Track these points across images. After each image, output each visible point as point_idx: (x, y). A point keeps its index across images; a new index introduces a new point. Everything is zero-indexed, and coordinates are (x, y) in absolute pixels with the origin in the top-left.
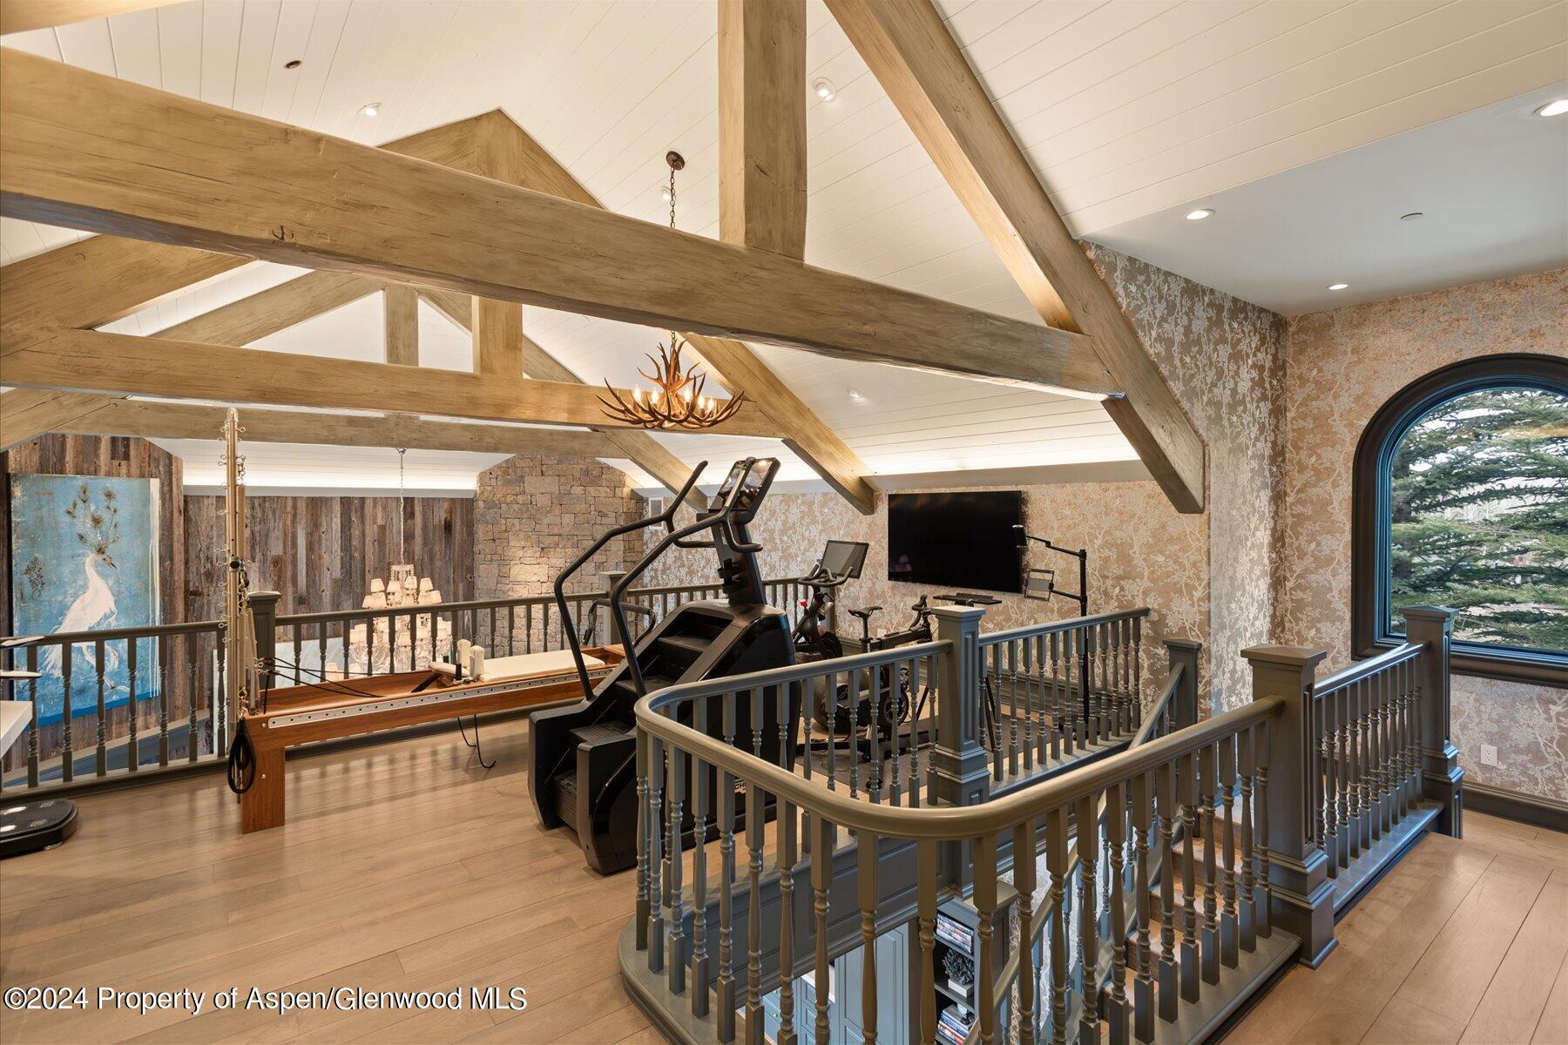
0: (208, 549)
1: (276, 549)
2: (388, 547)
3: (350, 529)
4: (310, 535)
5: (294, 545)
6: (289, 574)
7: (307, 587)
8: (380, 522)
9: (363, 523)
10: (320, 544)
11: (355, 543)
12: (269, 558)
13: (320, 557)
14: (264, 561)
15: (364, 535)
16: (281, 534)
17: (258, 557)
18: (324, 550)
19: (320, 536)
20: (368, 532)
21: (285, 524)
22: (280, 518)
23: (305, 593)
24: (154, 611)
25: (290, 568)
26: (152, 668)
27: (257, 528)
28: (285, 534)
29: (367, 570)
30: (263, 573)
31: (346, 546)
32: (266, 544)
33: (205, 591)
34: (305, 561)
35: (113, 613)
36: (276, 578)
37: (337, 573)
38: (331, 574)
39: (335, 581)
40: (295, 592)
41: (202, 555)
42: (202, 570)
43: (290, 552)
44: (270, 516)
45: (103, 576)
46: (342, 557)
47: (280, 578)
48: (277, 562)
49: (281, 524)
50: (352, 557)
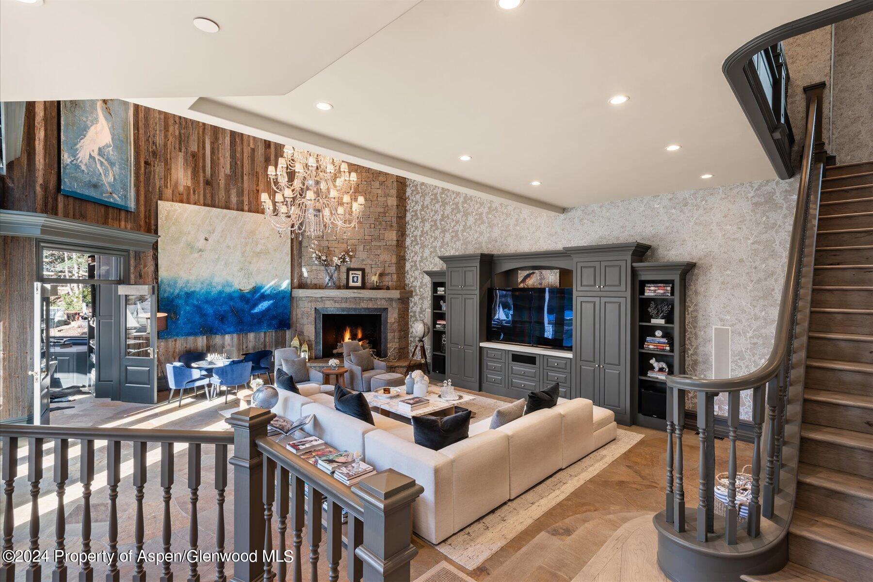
0: (154, 137)
1: (194, 147)
2: (256, 161)
3: (235, 146)
4: (212, 143)
5: (204, 148)
6: (201, 164)
7: (211, 175)
8: (252, 146)
9: (242, 144)
10: (218, 151)
11: (238, 155)
12: (190, 152)
13: (219, 159)
14: (187, 153)
15: (243, 152)
16: (196, 138)
17: (183, 149)
18: (220, 155)
19: (218, 145)
20: (245, 150)
21: (198, 133)
22: (196, 128)
23: (210, 179)
24: (131, 156)
25: (201, 161)
26: (130, 193)
27: (183, 131)
28: (198, 139)
29: (245, 173)
30: (186, 160)
31: (233, 156)
32: (188, 143)
33: (152, 163)
34: (210, 158)
35: (110, 146)
36: (193, 165)
37: (228, 171)
38: (225, 171)
39: (226, 175)
40: (204, 177)
41: (150, 140)
42: (151, 150)
43: (201, 152)
44: (190, 126)
45: (106, 119)
46: (231, 162)
47: (196, 165)
48: (194, 155)
49: (196, 133)
50: (236, 163)
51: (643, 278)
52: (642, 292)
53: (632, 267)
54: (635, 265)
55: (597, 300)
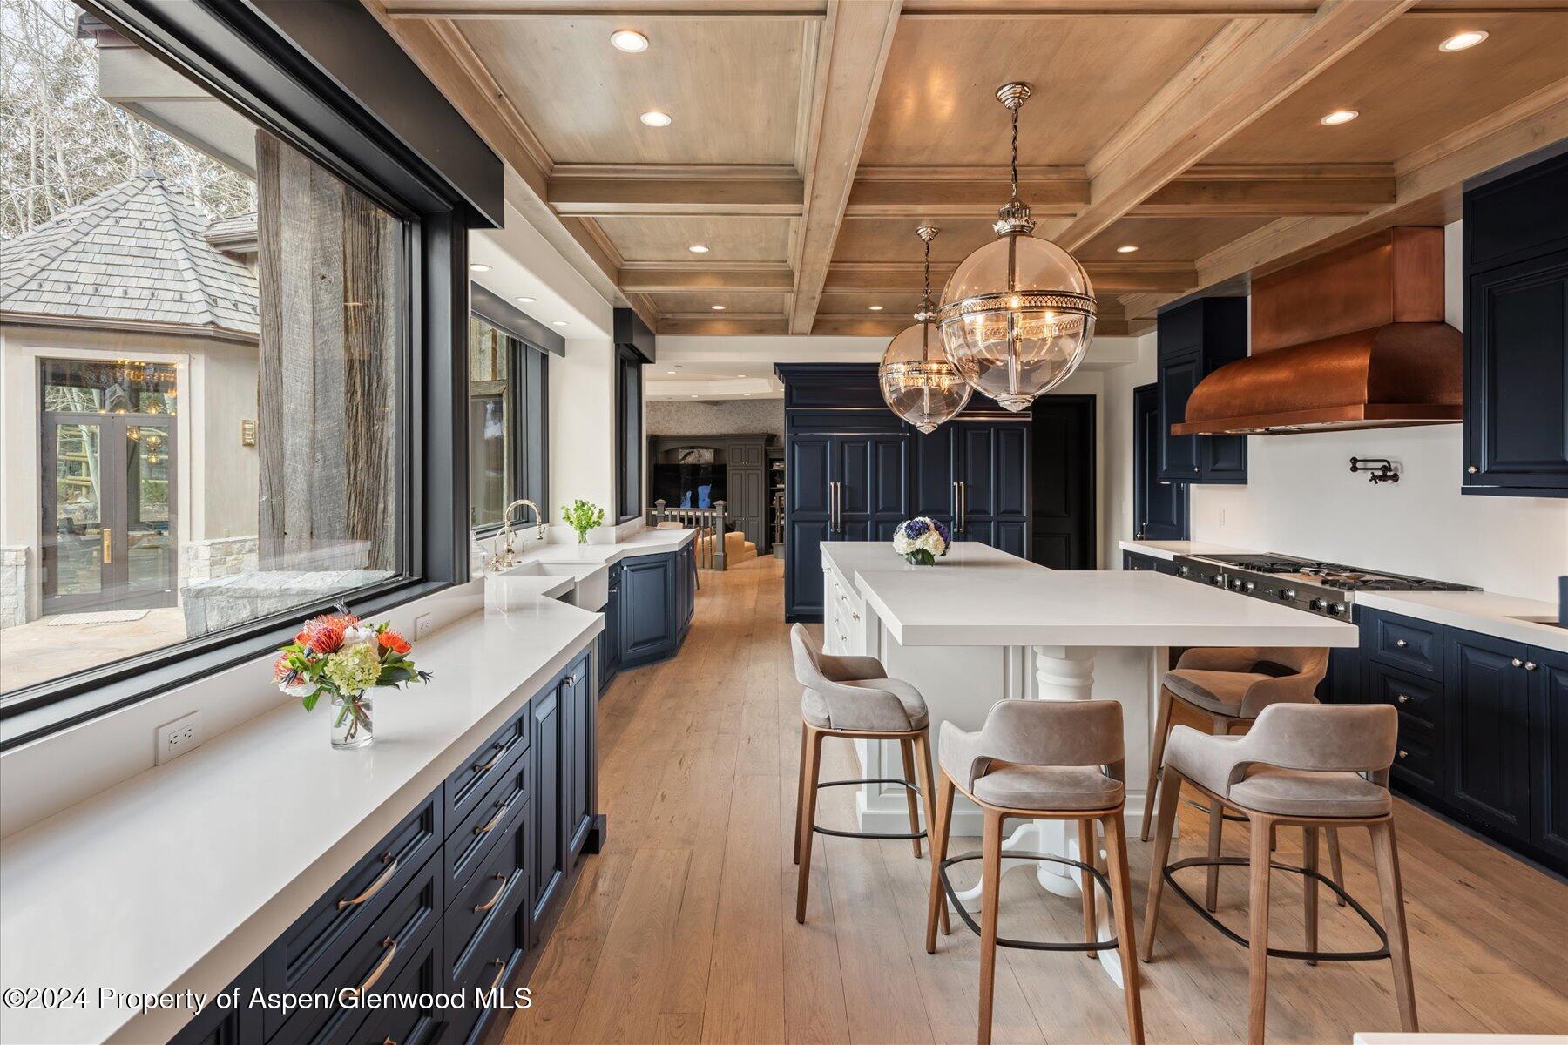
51: (771, 457)
52: (771, 466)
53: (765, 450)
54: (767, 448)
55: (743, 472)
